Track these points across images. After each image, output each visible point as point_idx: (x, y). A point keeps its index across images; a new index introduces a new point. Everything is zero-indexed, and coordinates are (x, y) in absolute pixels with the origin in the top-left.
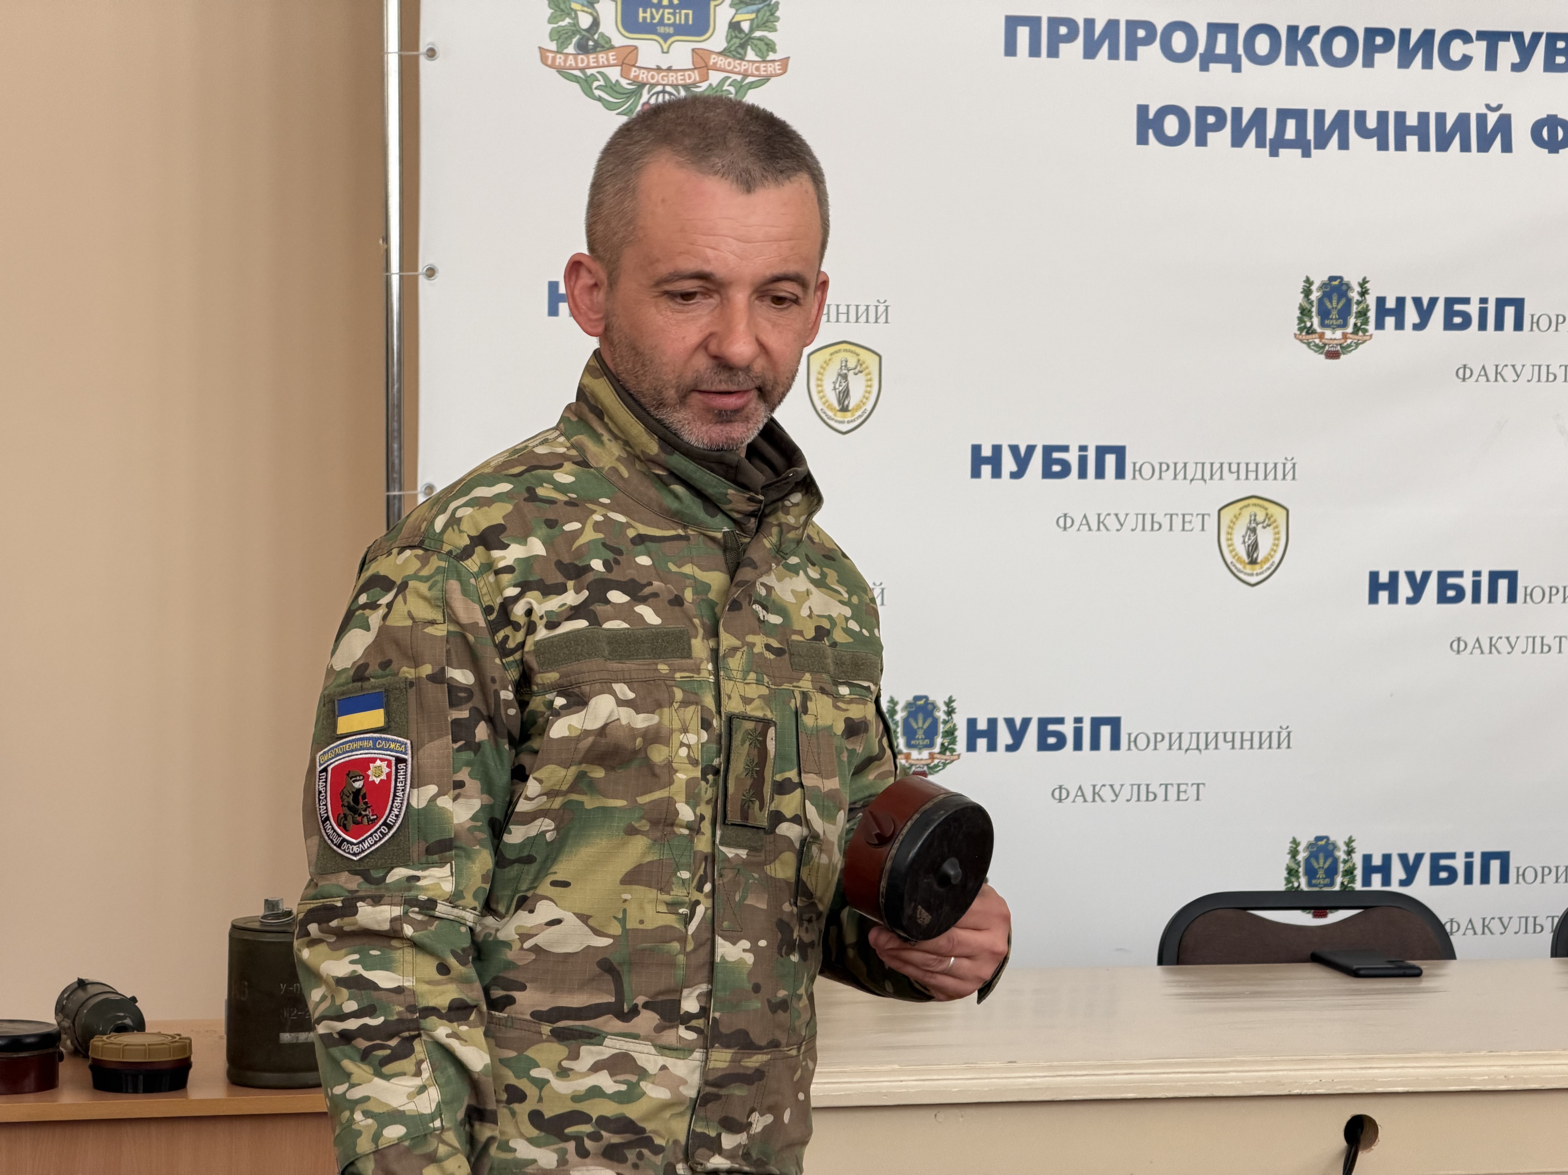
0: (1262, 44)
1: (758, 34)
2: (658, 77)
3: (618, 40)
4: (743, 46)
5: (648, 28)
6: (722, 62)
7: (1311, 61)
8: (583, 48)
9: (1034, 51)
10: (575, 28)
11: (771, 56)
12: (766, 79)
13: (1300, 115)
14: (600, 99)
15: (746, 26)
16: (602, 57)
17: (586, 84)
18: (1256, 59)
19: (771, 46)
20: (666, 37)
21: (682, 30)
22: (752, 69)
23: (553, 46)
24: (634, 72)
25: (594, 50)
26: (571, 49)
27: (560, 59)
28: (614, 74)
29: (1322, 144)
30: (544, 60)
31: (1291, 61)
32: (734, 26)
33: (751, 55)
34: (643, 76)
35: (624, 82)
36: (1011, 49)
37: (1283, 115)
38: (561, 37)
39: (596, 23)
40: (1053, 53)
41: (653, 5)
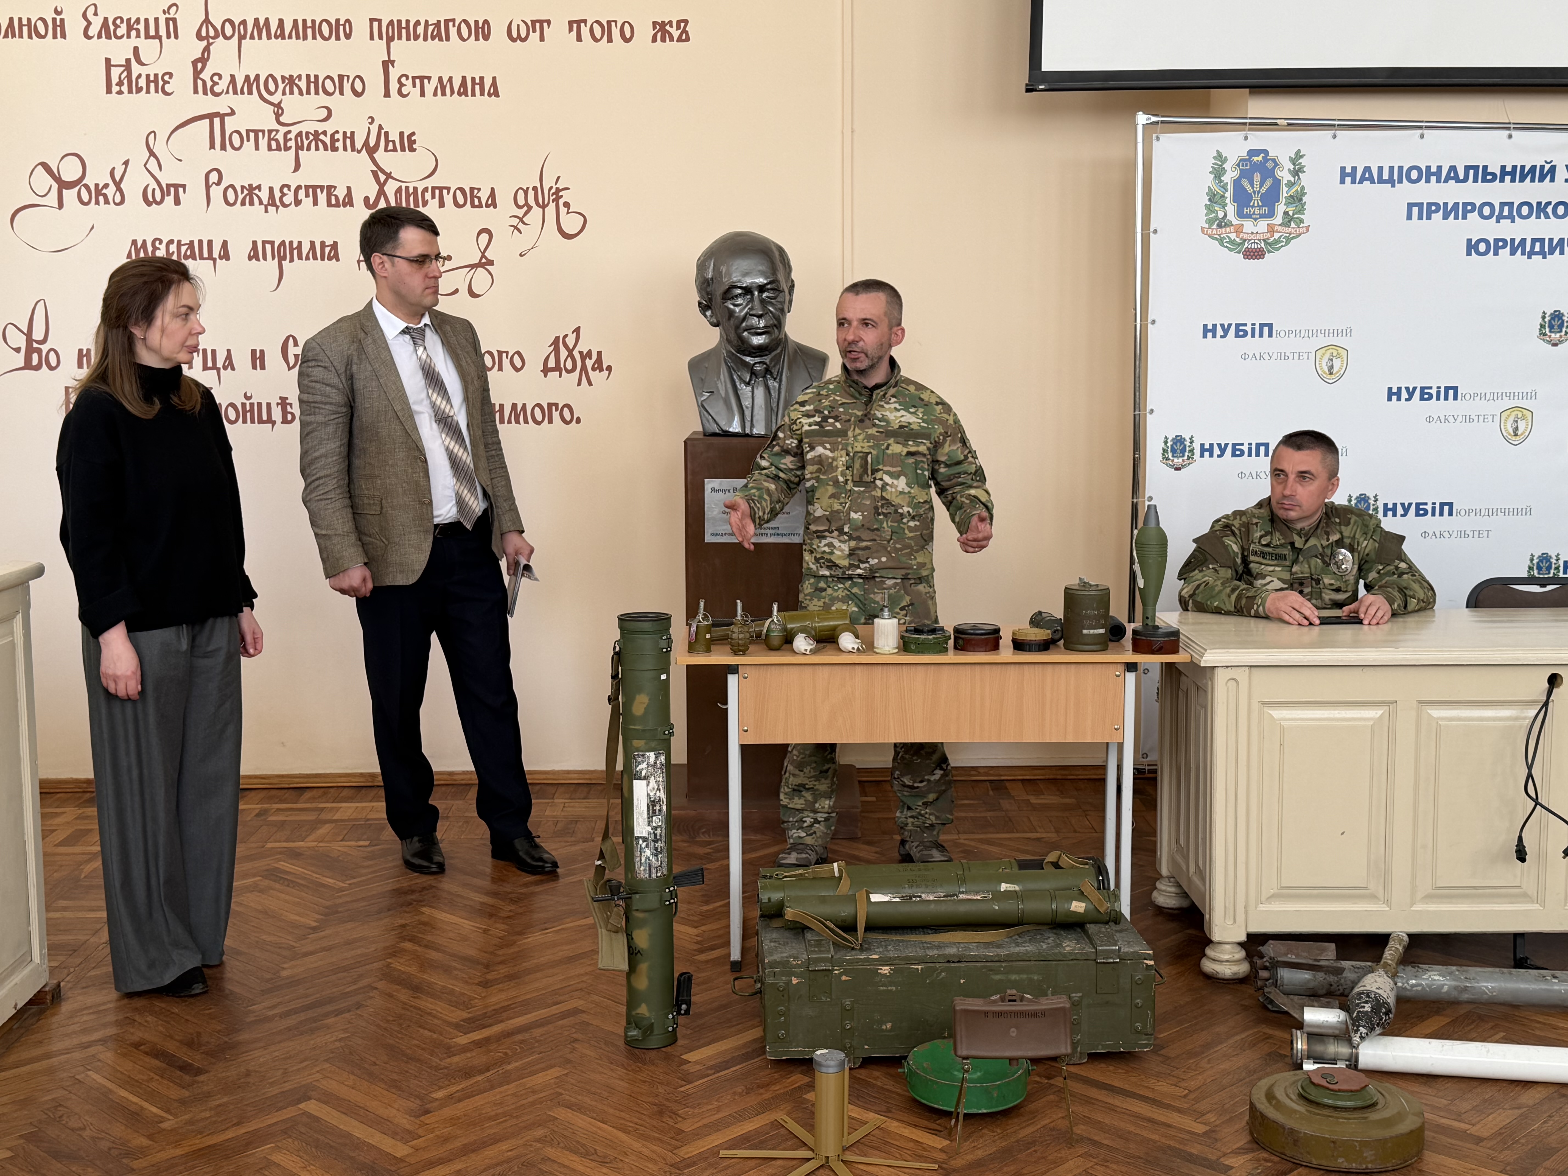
0: (1525, 210)
1: (1296, 216)
2: (1252, 237)
3: (1235, 222)
4: (1290, 222)
5: (1249, 216)
6: (1280, 229)
7: (1547, 217)
8: (1220, 226)
9: (1420, 218)
10: (1217, 217)
11: (1302, 225)
12: (1300, 235)
13: (1542, 241)
14: (1227, 247)
15: (1291, 213)
16: (1228, 230)
17: (1221, 241)
18: (1522, 217)
19: (1302, 221)
20: (1256, 219)
21: (1263, 216)
22: (1293, 231)
23: (1207, 226)
24: (1241, 235)
25: (1225, 226)
26: (1214, 227)
27: (1210, 231)
28: (1233, 236)
29: (1552, 252)
30: (1203, 232)
31: (1538, 217)
32: (1286, 213)
33: (1293, 225)
34: (1245, 236)
35: (1237, 240)
36: (1409, 217)
37: (1534, 241)
38: (1210, 222)
39: (1226, 215)
40: (1429, 218)
41: (1250, 206)
